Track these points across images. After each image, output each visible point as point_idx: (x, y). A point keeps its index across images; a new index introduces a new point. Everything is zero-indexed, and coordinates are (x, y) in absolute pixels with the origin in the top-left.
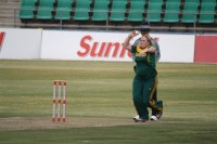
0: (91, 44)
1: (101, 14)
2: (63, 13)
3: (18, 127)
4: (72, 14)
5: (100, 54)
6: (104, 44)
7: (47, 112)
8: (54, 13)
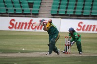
0: (82, 25)
4: (74, 12)
5: (86, 30)
6: (88, 26)
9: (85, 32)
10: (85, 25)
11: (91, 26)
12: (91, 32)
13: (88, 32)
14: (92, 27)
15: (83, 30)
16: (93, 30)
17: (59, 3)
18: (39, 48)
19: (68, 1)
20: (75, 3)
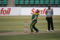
1: (37, 2)
2: (26, 3)
3: (15, 34)
7: (23, 30)
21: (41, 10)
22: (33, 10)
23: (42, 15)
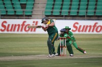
2: (65, 12)
4: (69, 12)
5: (82, 31)
6: (84, 26)
8: (61, 12)
9: (81, 33)
10: (80, 26)
11: (87, 26)
12: (87, 32)
13: (84, 33)
14: (88, 28)
15: (79, 31)
16: (89, 31)
17: (53, 3)
18: (33, 50)
19: (63, 1)
20: (70, 3)
21: (89, 25)
22: (76, 25)
23: (91, 33)
